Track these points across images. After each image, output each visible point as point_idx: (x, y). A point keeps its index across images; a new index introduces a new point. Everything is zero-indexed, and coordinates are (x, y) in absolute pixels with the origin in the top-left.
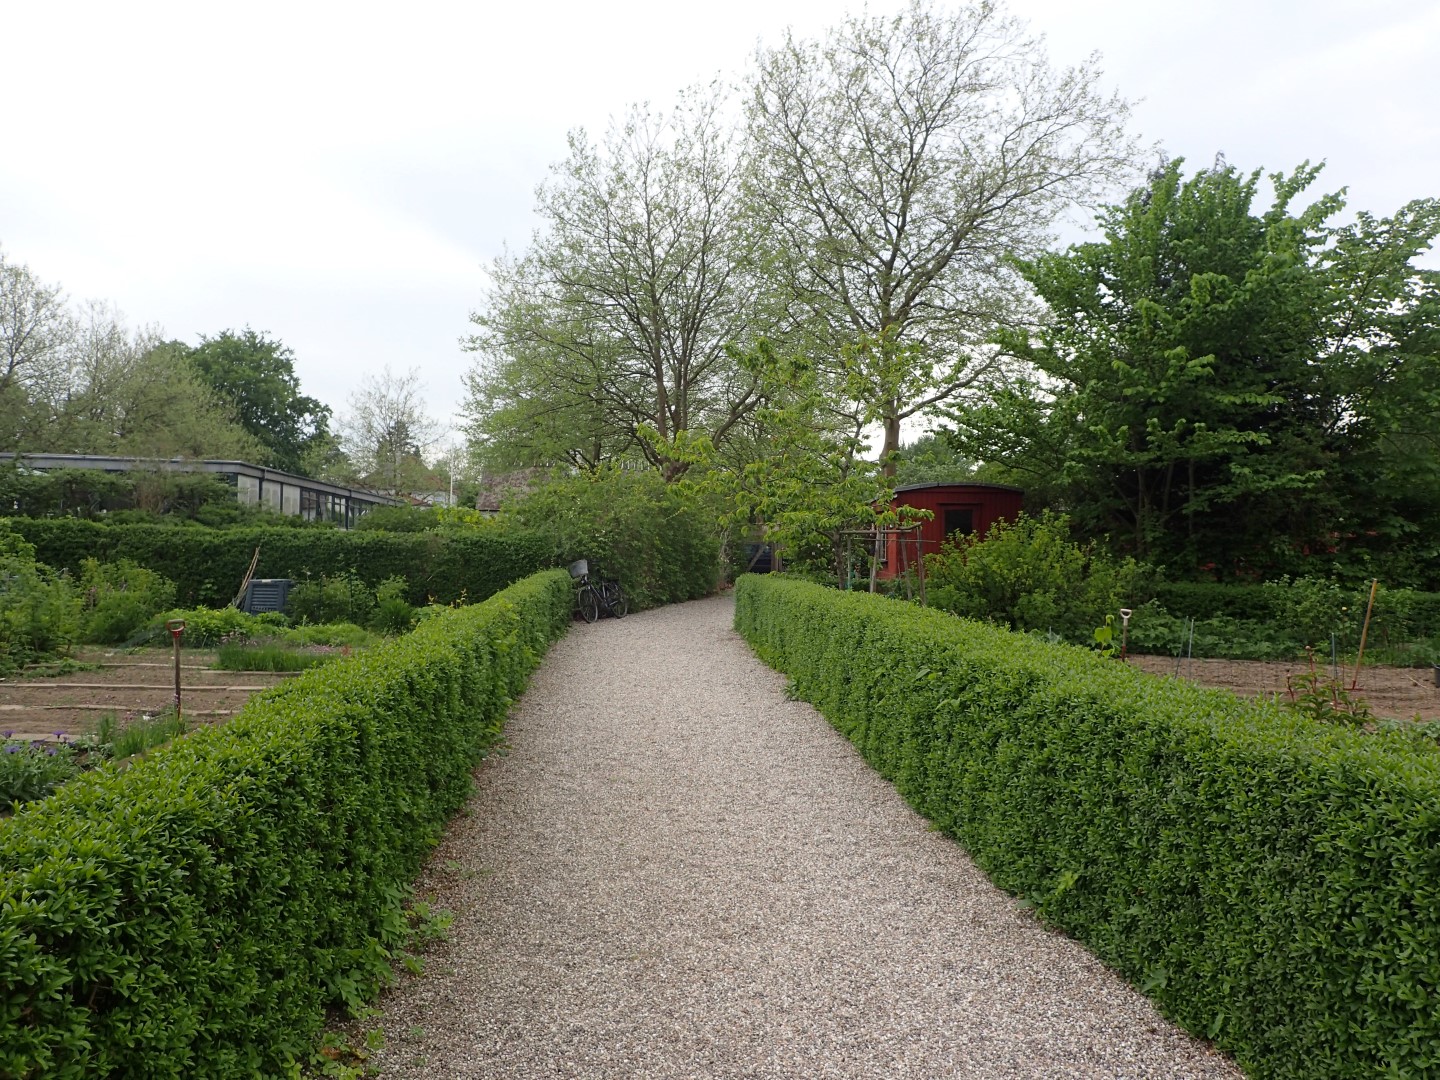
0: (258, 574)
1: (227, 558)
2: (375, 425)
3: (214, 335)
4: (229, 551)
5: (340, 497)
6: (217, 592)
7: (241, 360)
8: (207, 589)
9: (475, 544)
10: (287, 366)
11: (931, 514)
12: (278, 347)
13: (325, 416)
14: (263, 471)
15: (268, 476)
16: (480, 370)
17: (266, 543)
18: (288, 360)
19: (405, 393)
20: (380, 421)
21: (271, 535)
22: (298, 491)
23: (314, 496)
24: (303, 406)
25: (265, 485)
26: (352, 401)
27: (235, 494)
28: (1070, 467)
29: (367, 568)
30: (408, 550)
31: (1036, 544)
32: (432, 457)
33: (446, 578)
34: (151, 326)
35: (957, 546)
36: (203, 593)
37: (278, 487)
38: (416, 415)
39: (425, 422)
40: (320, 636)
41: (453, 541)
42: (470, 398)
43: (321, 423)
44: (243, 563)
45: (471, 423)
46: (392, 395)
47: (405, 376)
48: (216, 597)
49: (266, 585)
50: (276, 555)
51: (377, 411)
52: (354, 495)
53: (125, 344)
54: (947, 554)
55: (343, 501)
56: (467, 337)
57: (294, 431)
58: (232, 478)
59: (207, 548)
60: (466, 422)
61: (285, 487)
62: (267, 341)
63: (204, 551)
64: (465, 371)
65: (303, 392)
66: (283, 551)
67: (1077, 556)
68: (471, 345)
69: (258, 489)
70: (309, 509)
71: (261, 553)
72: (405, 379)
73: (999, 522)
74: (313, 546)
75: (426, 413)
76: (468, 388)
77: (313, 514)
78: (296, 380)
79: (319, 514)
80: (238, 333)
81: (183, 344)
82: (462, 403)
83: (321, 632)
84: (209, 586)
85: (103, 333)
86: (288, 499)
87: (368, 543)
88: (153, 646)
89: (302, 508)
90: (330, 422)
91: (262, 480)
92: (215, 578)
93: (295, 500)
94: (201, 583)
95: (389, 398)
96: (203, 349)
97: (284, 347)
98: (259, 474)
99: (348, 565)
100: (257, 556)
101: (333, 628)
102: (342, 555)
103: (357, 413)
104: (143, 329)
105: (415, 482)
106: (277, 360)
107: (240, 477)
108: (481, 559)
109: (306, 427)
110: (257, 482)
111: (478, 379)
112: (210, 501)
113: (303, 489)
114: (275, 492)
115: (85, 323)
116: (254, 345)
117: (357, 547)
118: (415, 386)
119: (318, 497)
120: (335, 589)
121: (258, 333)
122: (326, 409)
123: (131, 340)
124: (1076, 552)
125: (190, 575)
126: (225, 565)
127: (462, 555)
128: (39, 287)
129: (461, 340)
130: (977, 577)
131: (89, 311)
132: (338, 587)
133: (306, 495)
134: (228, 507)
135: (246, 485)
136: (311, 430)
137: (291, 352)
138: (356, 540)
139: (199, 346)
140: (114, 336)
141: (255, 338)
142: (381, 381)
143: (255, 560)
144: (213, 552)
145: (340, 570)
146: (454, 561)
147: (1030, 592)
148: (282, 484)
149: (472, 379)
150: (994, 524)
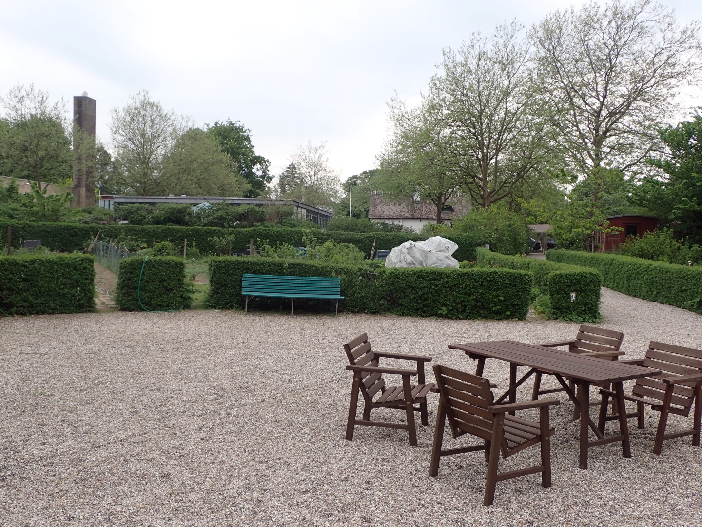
3: (212, 124)
5: (316, 213)
10: (248, 139)
11: (622, 229)
12: (242, 129)
13: (266, 165)
18: (248, 135)
19: (319, 154)
22: (306, 211)
23: (309, 213)
25: (298, 209)
28: (674, 212)
31: (660, 239)
35: (631, 240)
46: (312, 156)
49: (383, 252)
52: (320, 212)
54: (628, 243)
55: (316, 215)
57: (252, 174)
62: (237, 126)
65: (257, 153)
67: (676, 244)
72: (318, 147)
73: (647, 232)
78: (253, 147)
80: (224, 122)
86: (303, 215)
90: (269, 168)
91: (298, 207)
93: (305, 215)
97: (245, 129)
98: (297, 204)
106: (243, 136)
109: (258, 171)
110: (296, 208)
114: (300, 212)
116: (233, 128)
118: (325, 151)
121: (234, 122)
122: (267, 161)
124: (675, 242)
130: (639, 251)
136: (260, 173)
137: (248, 131)
141: (233, 124)
142: (306, 149)
147: (658, 256)
150: (645, 233)
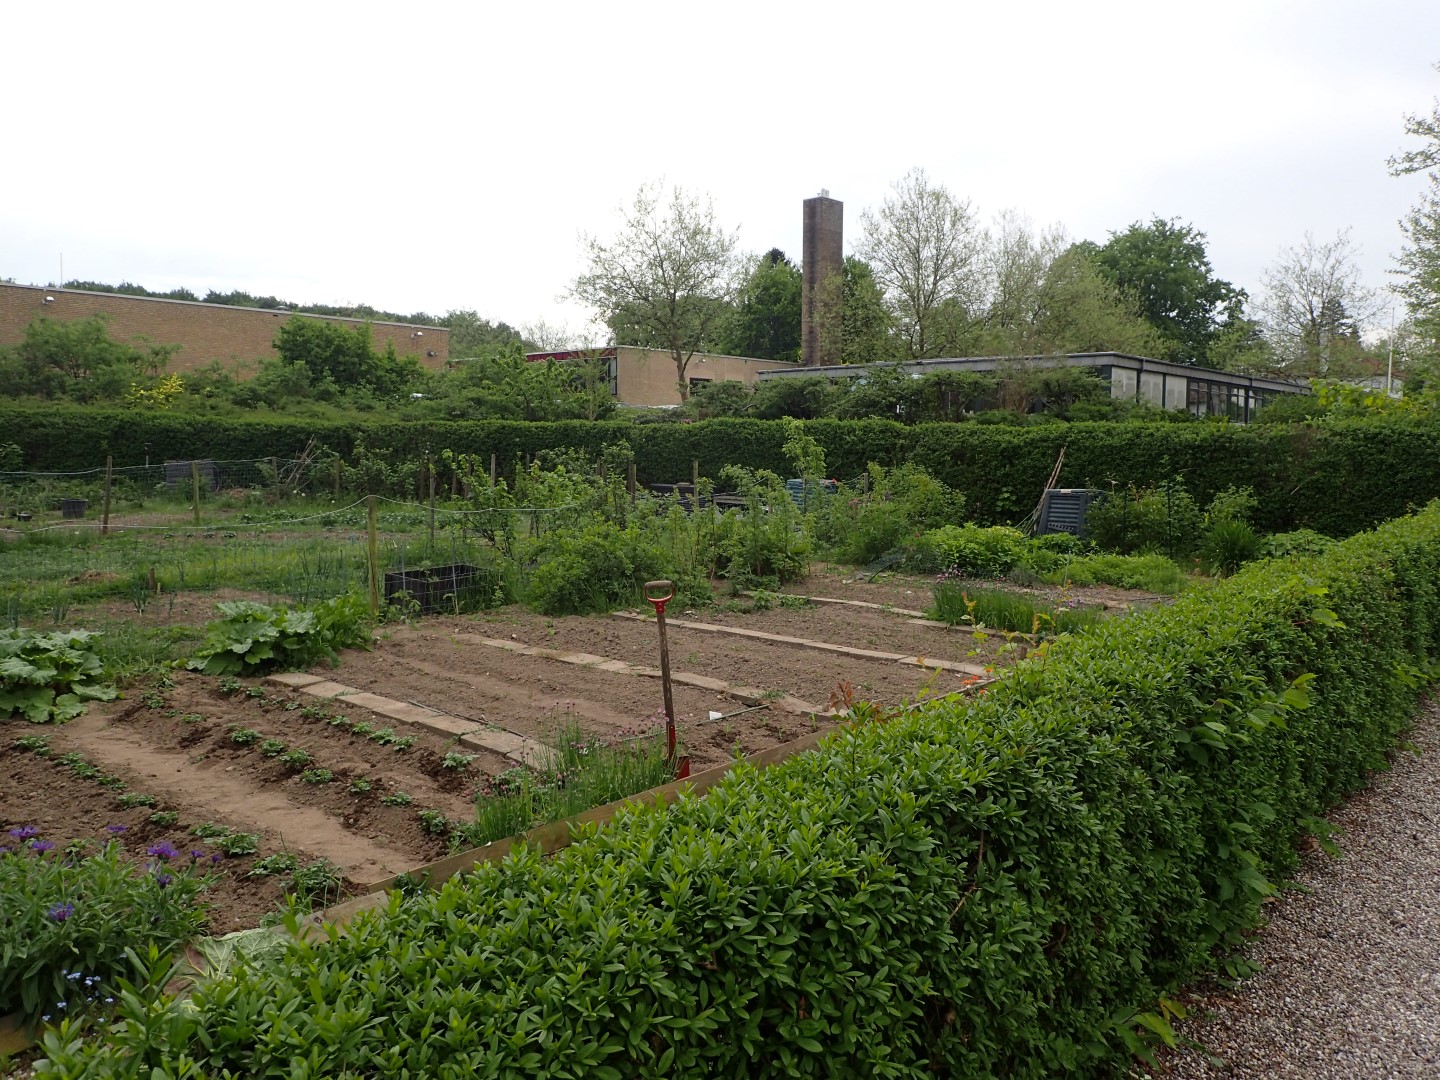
0: (1063, 482)
1: (1027, 462)
2: (1294, 303)
3: (1123, 230)
4: (1030, 452)
5: (1239, 387)
6: (1015, 503)
7: (1148, 252)
8: (1005, 499)
9: (1371, 438)
10: (1198, 252)
12: (1188, 233)
13: (1239, 301)
14: (1141, 361)
15: (1146, 366)
16: (1427, 209)
17: (1073, 443)
18: (1199, 244)
19: (1332, 261)
20: (1300, 298)
21: (1080, 432)
22: (1184, 382)
23: (1204, 388)
24: (1215, 291)
25: (1144, 377)
26: (1266, 279)
27: (1109, 389)
29: (1201, 475)
30: (1263, 449)
32: (1371, 337)
33: (1319, 490)
34: (1054, 227)
36: (1000, 504)
37: (1160, 379)
38: (1347, 284)
39: (1358, 294)
40: (1111, 572)
41: (1335, 434)
42: (1414, 247)
43: (1234, 311)
44: (1045, 468)
45: (1414, 280)
46: (1316, 265)
47: (1332, 240)
48: (1015, 509)
49: (1065, 496)
50: (1084, 457)
51: (1297, 286)
52: (1255, 384)
53: (1032, 249)
55: (1242, 392)
56: (1400, 155)
57: (1205, 321)
58: (1104, 371)
59: (1005, 449)
60: (1402, 280)
61: (1168, 378)
62: (1177, 228)
63: (1002, 452)
64: (1405, 212)
65: (1213, 277)
66: (1092, 452)
68: (1407, 165)
69: (1135, 382)
70: (1199, 403)
71: (1067, 455)
72: (1331, 245)
74: (1131, 444)
75: (1360, 283)
76: (1409, 234)
77: (1203, 409)
78: (1206, 264)
79: (1210, 408)
80: (1147, 224)
81: (1092, 243)
82: (1399, 254)
83: (1113, 566)
84: (1006, 495)
85: (1012, 241)
86: (1172, 392)
87: (1204, 440)
88: (904, 572)
89: (1189, 403)
90: (1245, 307)
91: (1139, 371)
92: (1014, 486)
93: (1180, 393)
94: (998, 491)
95: (1312, 269)
96: (1111, 246)
97: (1195, 232)
98: (1136, 365)
99: (1175, 471)
100: (1061, 459)
101: (1133, 560)
102: (1166, 457)
103: (1271, 293)
104: (1046, 232)
105: (1343, 366)
106: (1188, 247)
107: (1113, 370)
108: (1382, 462)
109: (1219, 313)
110: (1135, 373)
111: (1424, 221)
112: (1082, 398)
113: (1190, 380)
114: (1156, 385)
115: (996, 234)
116: (1163, 233)
117: (1189, 446)
118: (1346, 251)
119: (1210, 389)
120: (1146, 505)
121: (1167, 220)
122: (1242, 293)
123: (1036, 243)
125: (987, 481)
126: (1025, 471)
127: (1351, 455)
128: (955, 204)
129: (1392, 161)
131: (1000, 220)
132: (1152, 502)
133: (1194, 386)
134: (1100, 403)
135: (1122, 381)
136: (1223, 318)
137: (1202, 235)
138: (1188, 436)
139: (1107, 243)
140: (1022, 243)
141: (1165, 225)
142: (1302, 252)
143: (1059, 465)
144: (1011, 454)
145: (1164, 477)
146: (1335, 467)
148: (1165, 375)
149: (1416, 222)
